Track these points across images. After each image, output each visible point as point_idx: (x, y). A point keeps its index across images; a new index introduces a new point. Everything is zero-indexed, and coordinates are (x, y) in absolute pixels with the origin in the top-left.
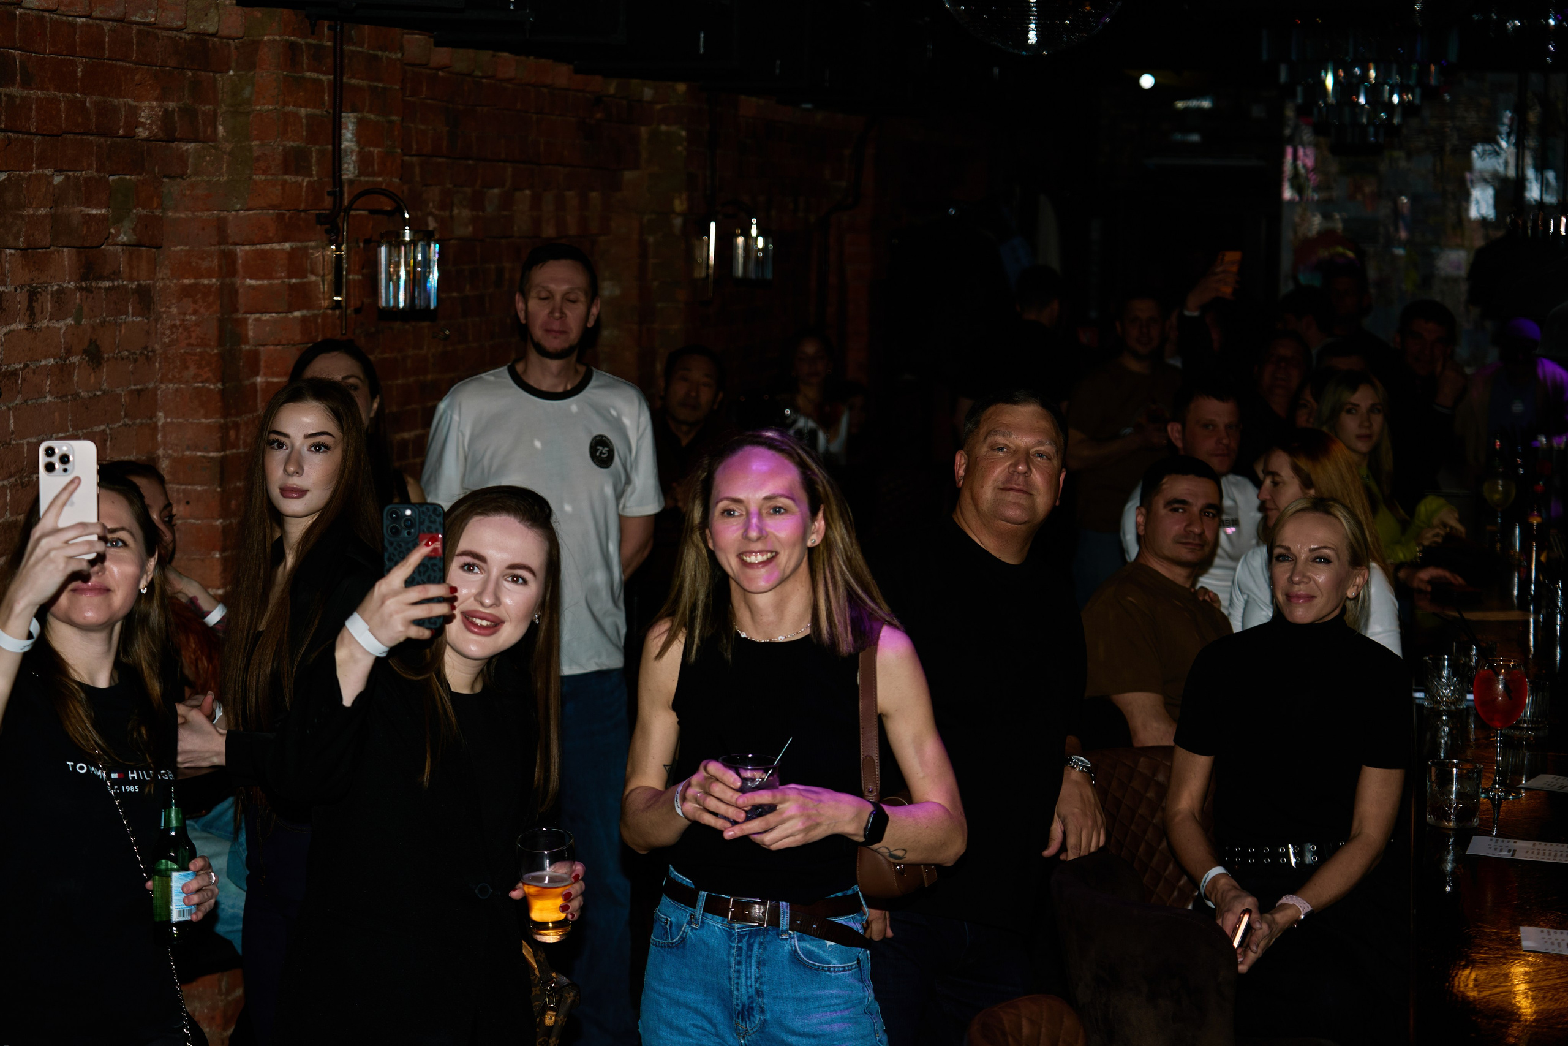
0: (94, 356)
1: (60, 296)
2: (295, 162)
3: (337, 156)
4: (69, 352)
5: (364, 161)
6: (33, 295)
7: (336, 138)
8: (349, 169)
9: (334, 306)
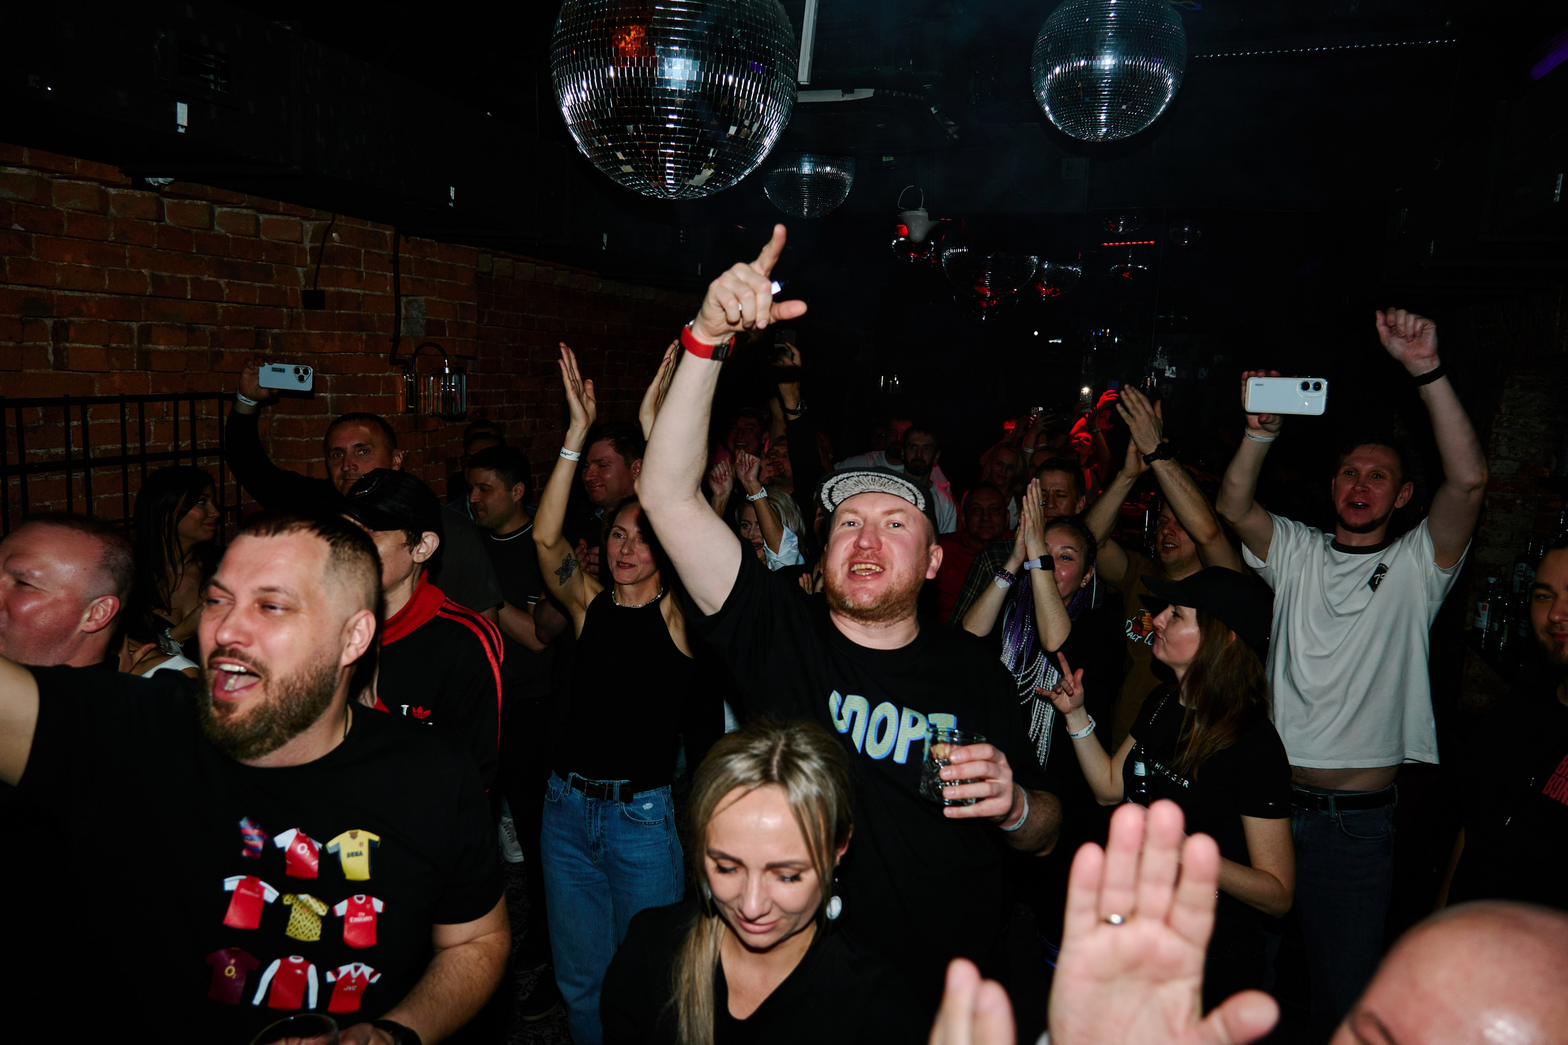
9: (408, 411)
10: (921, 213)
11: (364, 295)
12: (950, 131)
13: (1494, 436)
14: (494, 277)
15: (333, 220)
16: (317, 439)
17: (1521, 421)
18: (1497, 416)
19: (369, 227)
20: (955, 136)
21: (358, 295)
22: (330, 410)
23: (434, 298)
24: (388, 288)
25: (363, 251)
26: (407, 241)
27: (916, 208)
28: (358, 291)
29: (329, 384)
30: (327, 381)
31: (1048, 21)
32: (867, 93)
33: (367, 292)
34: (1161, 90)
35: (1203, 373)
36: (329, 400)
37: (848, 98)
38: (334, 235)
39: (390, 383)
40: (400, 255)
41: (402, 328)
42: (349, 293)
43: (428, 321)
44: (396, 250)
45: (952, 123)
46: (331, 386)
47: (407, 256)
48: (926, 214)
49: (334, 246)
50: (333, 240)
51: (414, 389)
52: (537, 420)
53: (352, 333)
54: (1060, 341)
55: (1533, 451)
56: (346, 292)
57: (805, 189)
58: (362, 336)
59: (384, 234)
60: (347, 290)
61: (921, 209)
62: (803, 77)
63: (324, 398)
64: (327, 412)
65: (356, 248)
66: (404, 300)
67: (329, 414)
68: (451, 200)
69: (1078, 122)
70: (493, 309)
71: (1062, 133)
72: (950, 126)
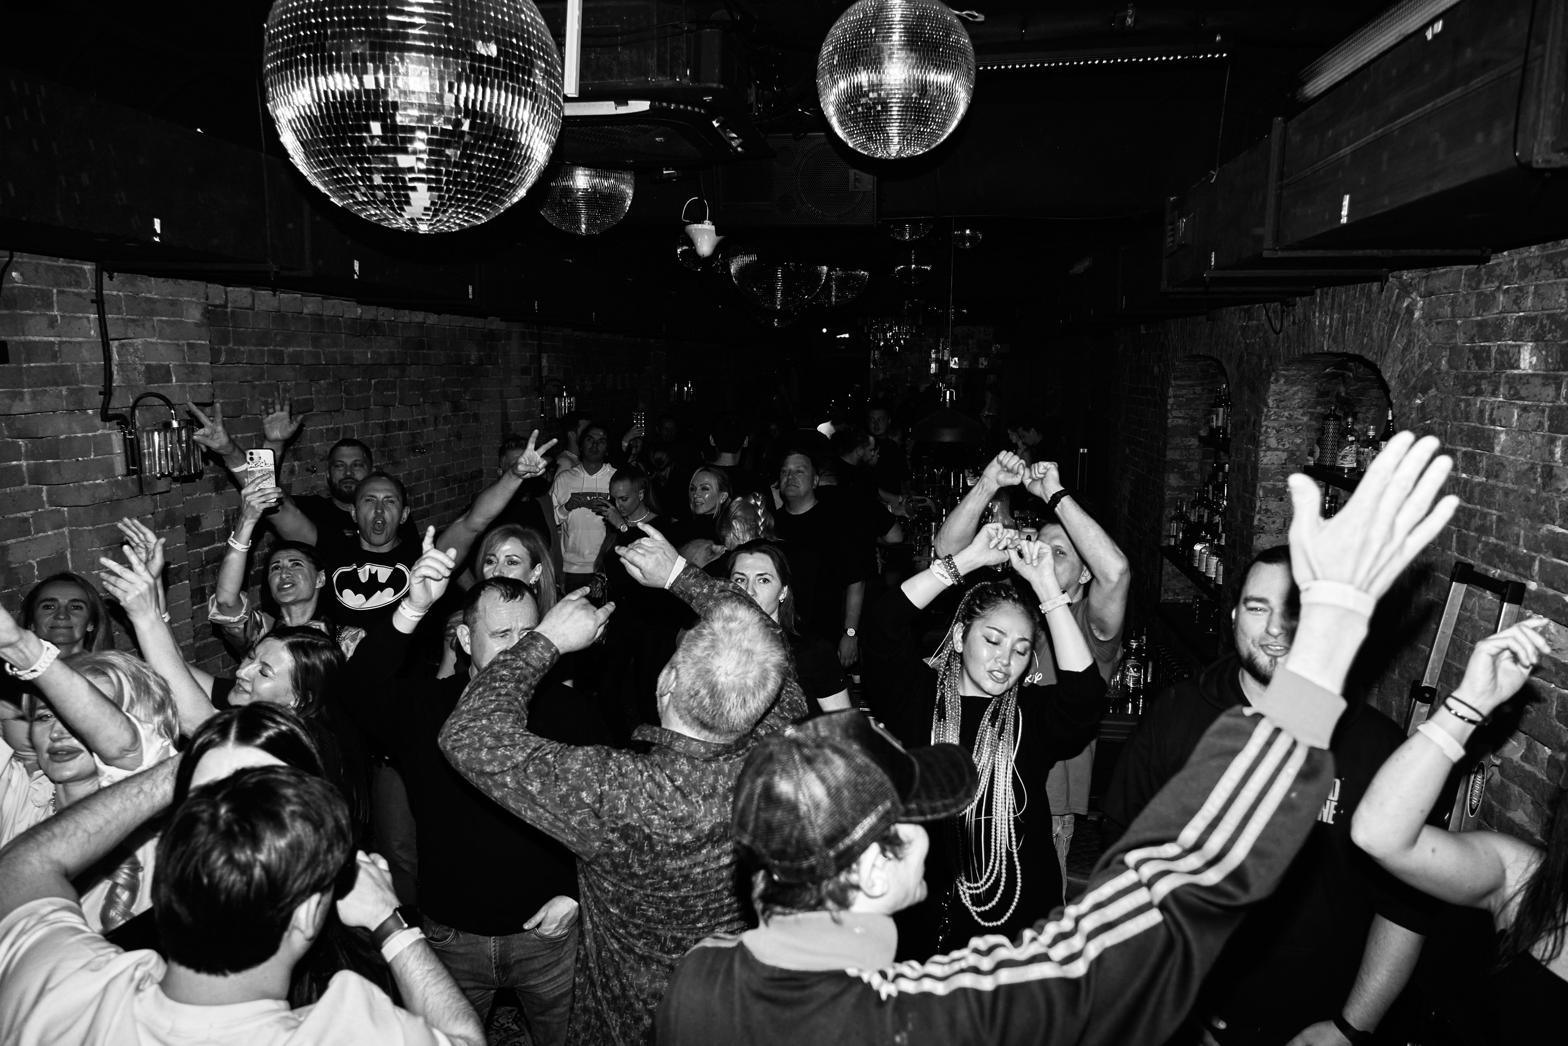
0: (459, 437)
1: (445, 418)
2: (525, 371)
3: (540, 368)
4: (450, 436)
5: (550, 369)
6: (436, 418)
7: (540, 362)
8: (545, 373)
9: (129, 473)
10: (708, 226)
11: (61, 343)
12: (734, 144)
13: (1264, 429)
14: (229, 310)
15: (11, 257)
16: (12, 516)
17: (1286, 414)
18: (1265, 410)
19: (61, 262)
20: (739, 149)
21: (53, 343)
22: (27, 480)
23: (154, 340)
24: (92, 332)
25: (55, 291)
26: (111, 278)
27: (700, 221)
28: (52, 339)
29: (23, 449)
30: (20, 446)
31: (832, 30)
32: (643, 106)
33: (64, 339)
34: (952, 105)
35: (983, 363)
36: (24, 469)
37: (622, 110)
38: (14, 274)
39: (102, 443)
40: (104, 292)
41: (115, 376)
42: (39, 342)
43: (148, 367)
44: (99, 287)
45: (734, 135)
46: (26, 451)
47: (115, 293)
48: (713, 228)
49: (14, 288)
50: (13, 280)
51: (136, 447)
52: (296, 463)
53: (48, 389)
54: (847, 336)
55: (1298, 441)
56: (35, 342)
57: (581, 204)
58: (61, 391)
59: (81, 269)
60: (37, 339)
61: (707, 222)
62: (571, 87)
63: (19, 467)
64: (23, 483)
65: (45, 288)
66: (114, 345)
67: (26, 485)
68: (157, 235)
69: (870, 139)
70: (231, 345)
71: (853, 151)
72: (734, 138)
